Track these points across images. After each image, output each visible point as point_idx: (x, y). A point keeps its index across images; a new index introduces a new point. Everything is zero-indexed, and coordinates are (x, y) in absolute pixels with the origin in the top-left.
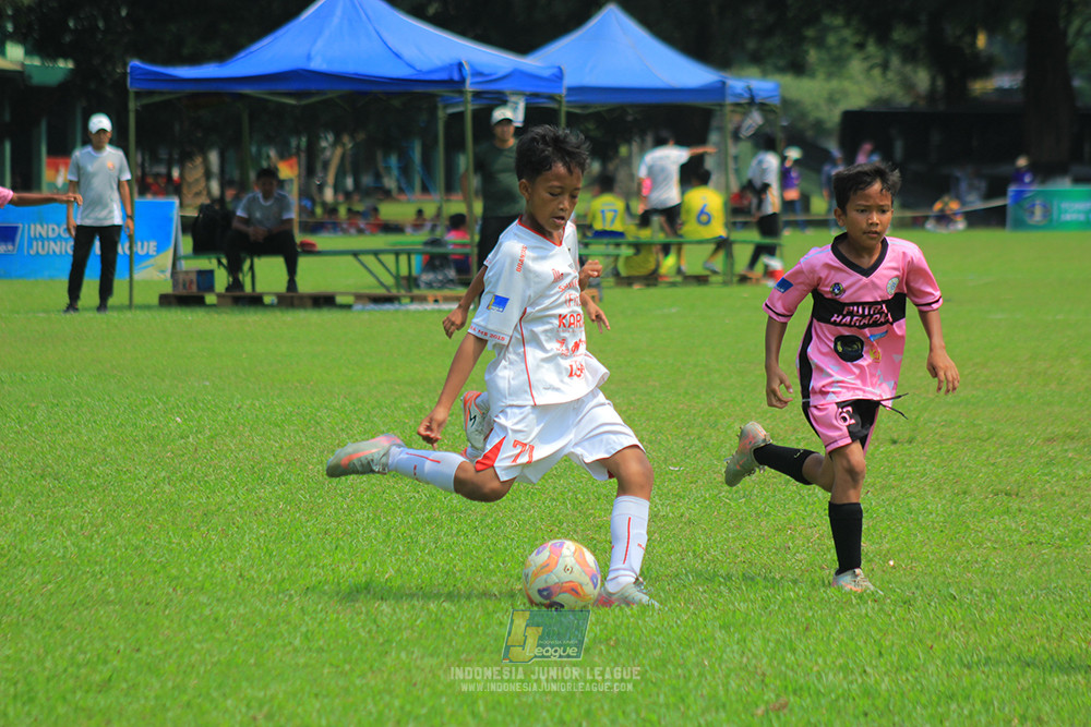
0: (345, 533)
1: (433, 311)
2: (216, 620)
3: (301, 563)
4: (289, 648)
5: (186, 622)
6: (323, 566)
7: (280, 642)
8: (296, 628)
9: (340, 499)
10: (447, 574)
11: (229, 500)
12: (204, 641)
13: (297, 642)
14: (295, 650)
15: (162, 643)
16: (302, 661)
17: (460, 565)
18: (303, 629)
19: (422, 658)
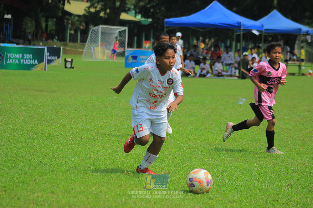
0: (210, 129)
1: (230, 79)
2: (181, 147)
3: (200, 135)
4: (197, 154)
5: (174, 147)
6: (205, 136)
7: (195, 153)
8: (199, 150)
9: (209, 121)
10: (234, 139)
11: (184, 120)
12: (178, 152)
13: (199, 153)
14: (199, 155)
15: (169, 152)
16: (200, 157)
17: (237, 137)
18: (201, 150)
19: (228, 158)
